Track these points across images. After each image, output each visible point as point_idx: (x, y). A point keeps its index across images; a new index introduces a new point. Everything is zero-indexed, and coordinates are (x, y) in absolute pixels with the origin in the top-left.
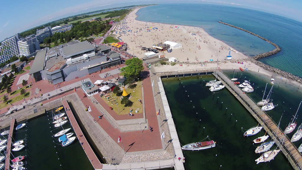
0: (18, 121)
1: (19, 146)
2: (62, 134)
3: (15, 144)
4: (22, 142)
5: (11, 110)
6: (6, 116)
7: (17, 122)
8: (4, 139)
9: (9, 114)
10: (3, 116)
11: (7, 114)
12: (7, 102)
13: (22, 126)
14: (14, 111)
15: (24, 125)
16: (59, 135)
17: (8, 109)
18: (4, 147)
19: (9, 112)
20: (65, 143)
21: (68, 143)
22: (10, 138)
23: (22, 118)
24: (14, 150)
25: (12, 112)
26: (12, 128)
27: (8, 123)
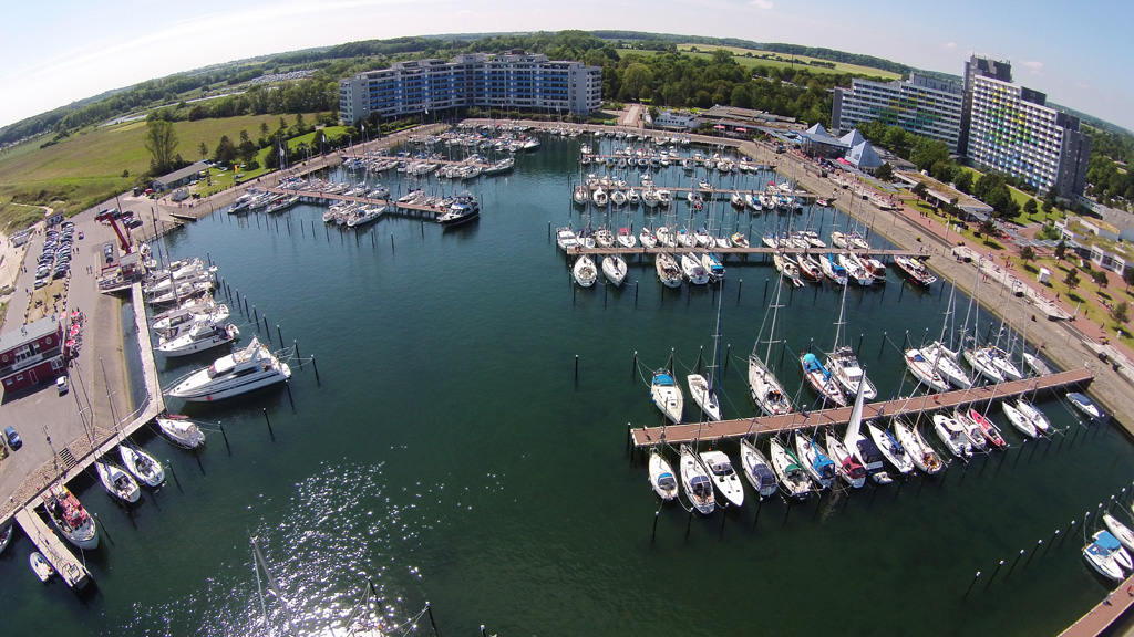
0: (1092, 388)
1: (1027, 418)
2: (1120, 537)
3: (1023, 406)
4: (1043, 424)
5: (1107, 350)
6: (1084, 345)
7: (1089, 389)
8: (1018, 367)
9: (1093, 352)
10: (1077, 336)
11: (1090, 344)
12: (1115, 324)
13: (1086, 407)
14: (1111, 360)
15: (1093, 410)
16: (1112, 527)
17: (1104, 340)
18: (998, 375)
19: (1099, 348)
20: (1094, 553)
21: (1097, 560)
22: (1030, 385)
23: (1107, 397)
24: (1007, 408)
25: (1103, 358)
26: (1061, 380)
27: (1069, 360)
